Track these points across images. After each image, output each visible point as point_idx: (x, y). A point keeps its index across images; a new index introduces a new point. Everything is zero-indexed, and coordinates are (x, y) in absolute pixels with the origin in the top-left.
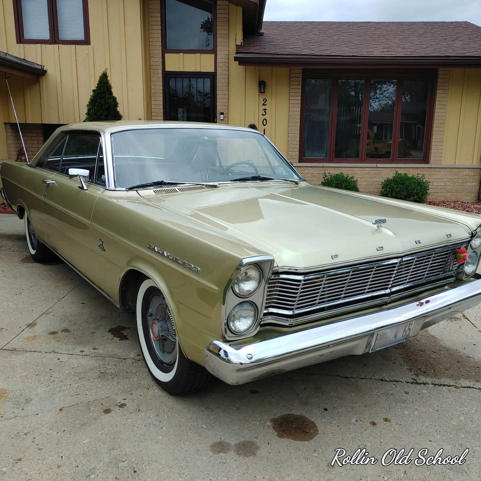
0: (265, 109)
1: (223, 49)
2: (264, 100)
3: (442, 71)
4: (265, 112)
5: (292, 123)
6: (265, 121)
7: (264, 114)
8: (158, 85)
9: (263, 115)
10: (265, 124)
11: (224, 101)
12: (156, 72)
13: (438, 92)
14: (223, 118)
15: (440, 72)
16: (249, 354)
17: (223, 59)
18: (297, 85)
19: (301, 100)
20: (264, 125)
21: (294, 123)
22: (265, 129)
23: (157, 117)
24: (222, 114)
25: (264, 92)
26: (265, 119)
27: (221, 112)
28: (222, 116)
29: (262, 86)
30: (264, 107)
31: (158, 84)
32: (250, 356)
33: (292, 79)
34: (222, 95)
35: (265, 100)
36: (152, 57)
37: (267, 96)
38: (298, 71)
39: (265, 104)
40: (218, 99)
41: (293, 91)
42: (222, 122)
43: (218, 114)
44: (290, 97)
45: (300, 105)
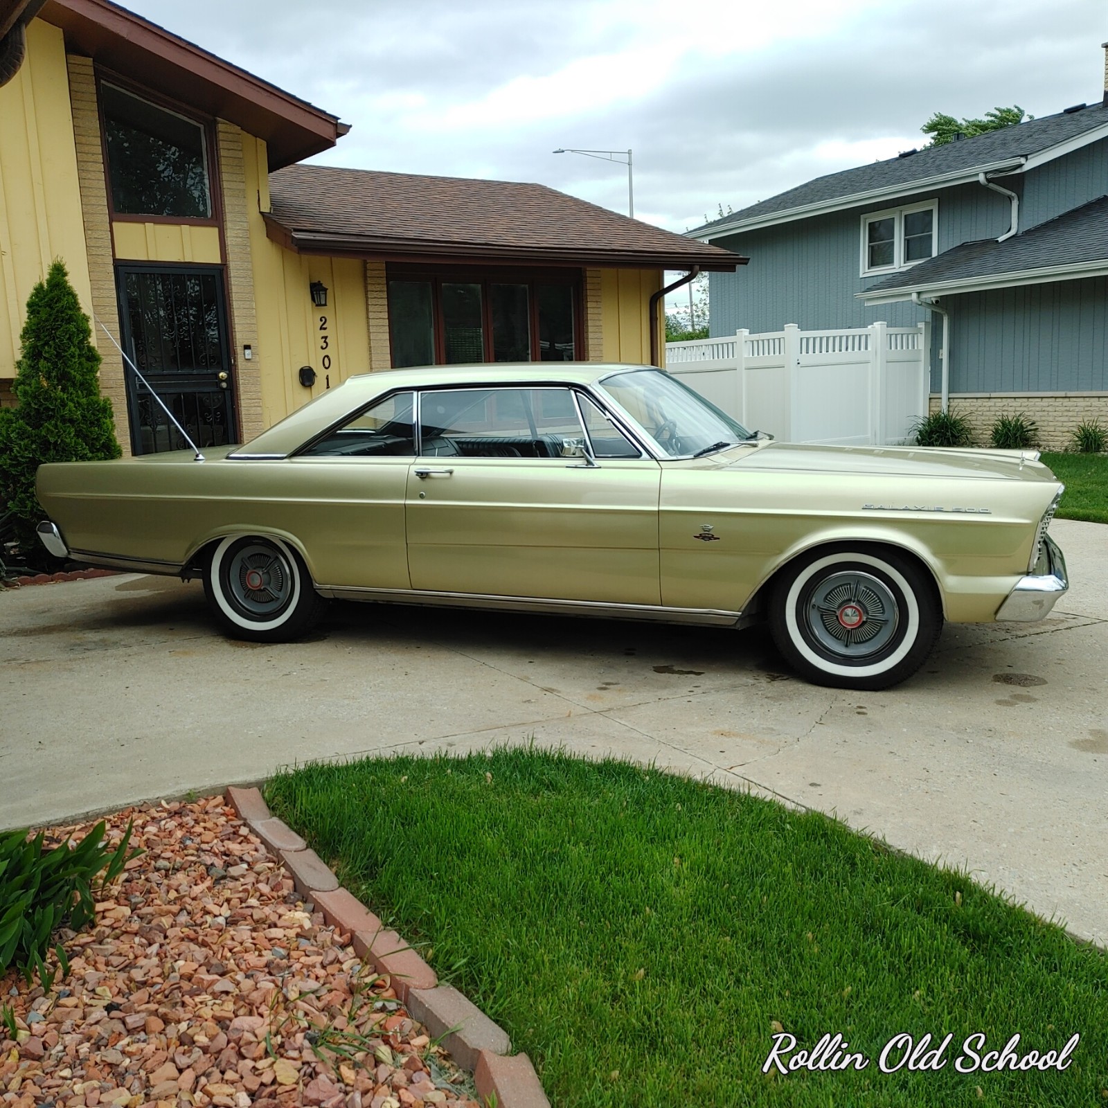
0: (326, 338)
1: (238, 220)
2: (321, 320)
3: (590, 272)
4: (325, 342)
5: (377, 363)
6: (326, 359)
7: (324, 347)
8: (106, 289)
9: (322, 348)
10: (327, 365)
11: (249, 322)
12: (99, 261)
13: (589, 305)
14: (249, 357)
15: (588, 274)
17: (240, 239)
18: (380, 291)
19: (388, 318)
20: (327, 368)
21: (381, 363)
22: (327, 376)
23: (109, 357)
24: (247, 347)
25: (325, 305)
26: (327, 356)
27: (247, 343)
28: (247, 352)
29: (317, 292)
30: (324, 333)
31: (106, 286)
33: (369, 281)
34: (245, 309)
35: (323, 319)
36: (89, 230)
37: (327, 312)
38: (378, 267)
39: (324, 326)
40: (236, 318)
41: (374, 303)
42: (249, 364)
43: (239, 349)
44: (370, 314)
45: (387, 328)
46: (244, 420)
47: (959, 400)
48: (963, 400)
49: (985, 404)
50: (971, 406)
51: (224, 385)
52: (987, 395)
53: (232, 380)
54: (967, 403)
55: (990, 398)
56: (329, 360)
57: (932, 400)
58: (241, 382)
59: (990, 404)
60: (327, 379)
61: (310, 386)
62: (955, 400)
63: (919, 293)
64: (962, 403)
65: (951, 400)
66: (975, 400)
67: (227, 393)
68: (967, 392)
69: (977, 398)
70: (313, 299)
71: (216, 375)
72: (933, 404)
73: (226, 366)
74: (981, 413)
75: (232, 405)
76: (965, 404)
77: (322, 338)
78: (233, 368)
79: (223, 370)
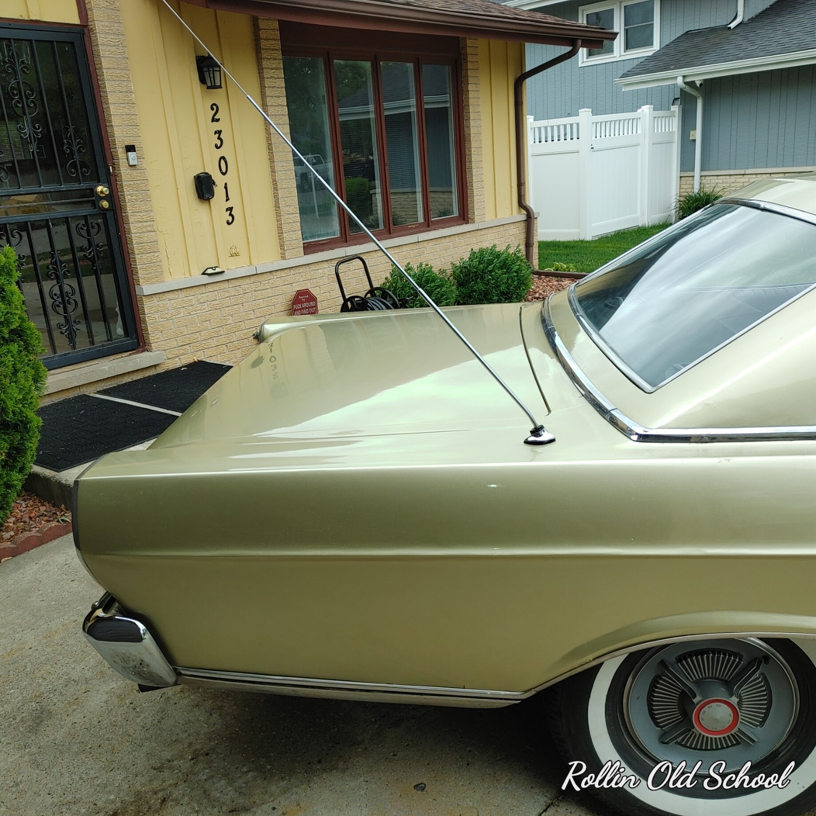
0: (219, 132)
2: (212, 109)
4: (219, 138)
6: (222, 161)
7: (219, 145)
9: (217, 147)
10: (224, 170)
11: (128, 112)
14: (135, 162)
15: (468, 49)
18: (276, 69)
20: (224, 174)
21: (284, 164)
22: (226, 184)
24: (130, 148)
25: (220, 87)
26: (223, 158)
27: (129, 142)
28: (131, 155)
29: (209, 70)
30: (216, 126)
34: (121, 94)
35: (216, 107)
37: (218, 96)
39: (216, 117)
40: (111, 107)
41: (271, 84)
42: (135, 173)
43: (121, 152)
44: (268, 99)
45: (287, 118)
46: (136, 252)
47: (711, 178)
48: (716, 177)
49: (738, 180)
50: (723, 182)
51: (105, 204)
52: (742, 172)
53: (114, 197)
54: (720, 180)
55: (743, 175)
56: (226, 162)
57: (682, 178)
58: (127, 198)
59: (743, 180)
60: (226, 188)
61: (208, 199)
62: (707, 178)
63: (684, 77)
64: (714, 180)
65: (703, 178)
66: (728, 177)
67: (109, 215)
68: (718, 169)
69: (730, 175)
70: (203, 80)
71: (92, 191)
72: (683, 182)
73: (103, 177)
74: (734, 189)
75: (118, 230)
76: (717, 181)
77: (216, 133)
78: (113, 179)
79: (99, 182)
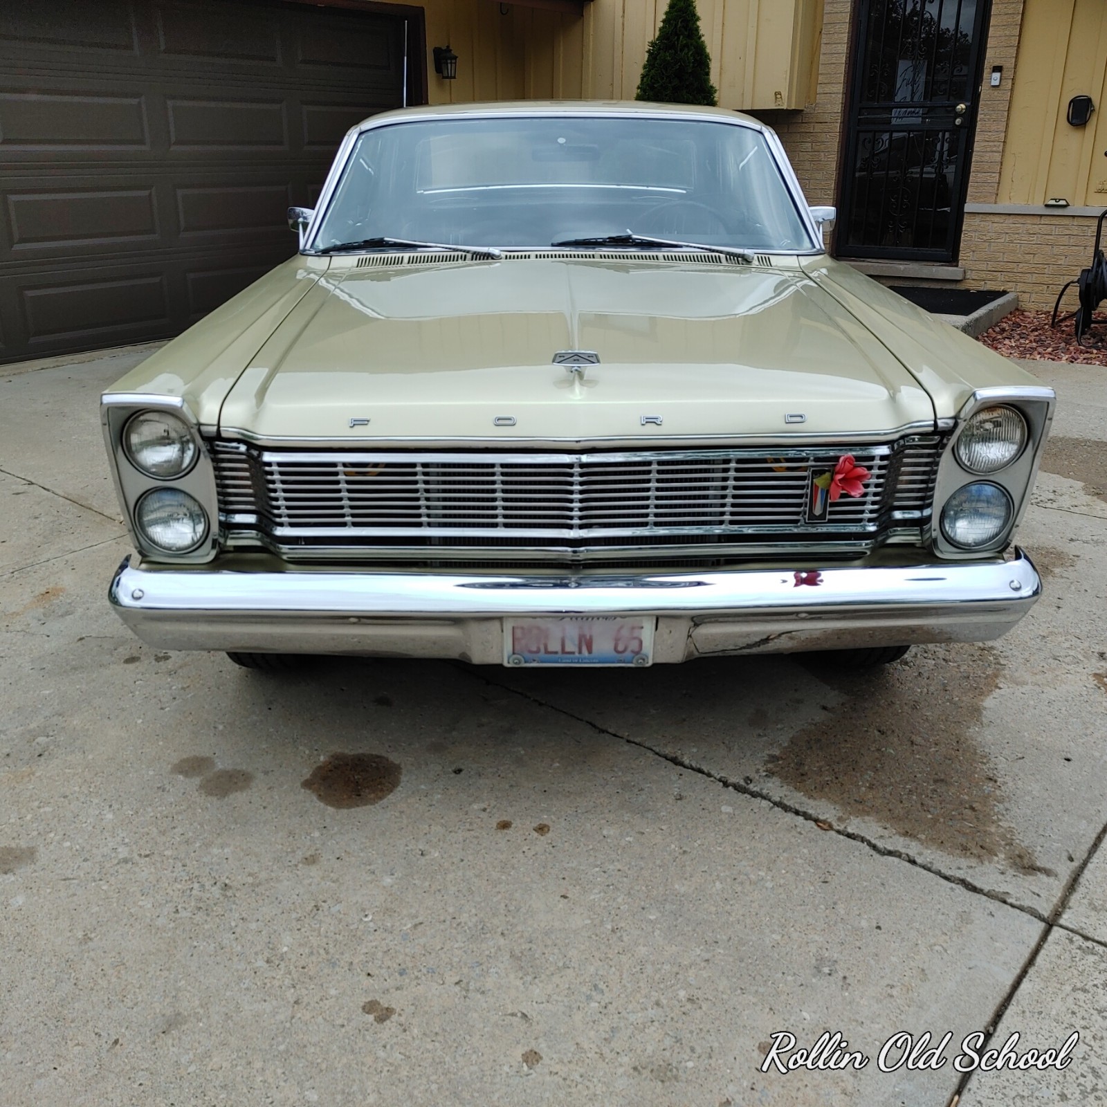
11: (1008, 33)
14: (997, 83)
16: (140, 590)
24: (997, 69)
27: (998, 63)
28: (995, 76)
32: (138, 594)
34: (1005, 16)
40: (991, 29)
42: (996, 93)
43: (987, 72)
51: (958, 121)
58: (980, 117)
61: (1081, 125)
67: (963, 132)
71: (954, 108)
73: (969, 96)
75: (968, 147)
79: (963, 101)
